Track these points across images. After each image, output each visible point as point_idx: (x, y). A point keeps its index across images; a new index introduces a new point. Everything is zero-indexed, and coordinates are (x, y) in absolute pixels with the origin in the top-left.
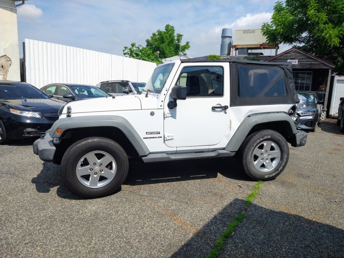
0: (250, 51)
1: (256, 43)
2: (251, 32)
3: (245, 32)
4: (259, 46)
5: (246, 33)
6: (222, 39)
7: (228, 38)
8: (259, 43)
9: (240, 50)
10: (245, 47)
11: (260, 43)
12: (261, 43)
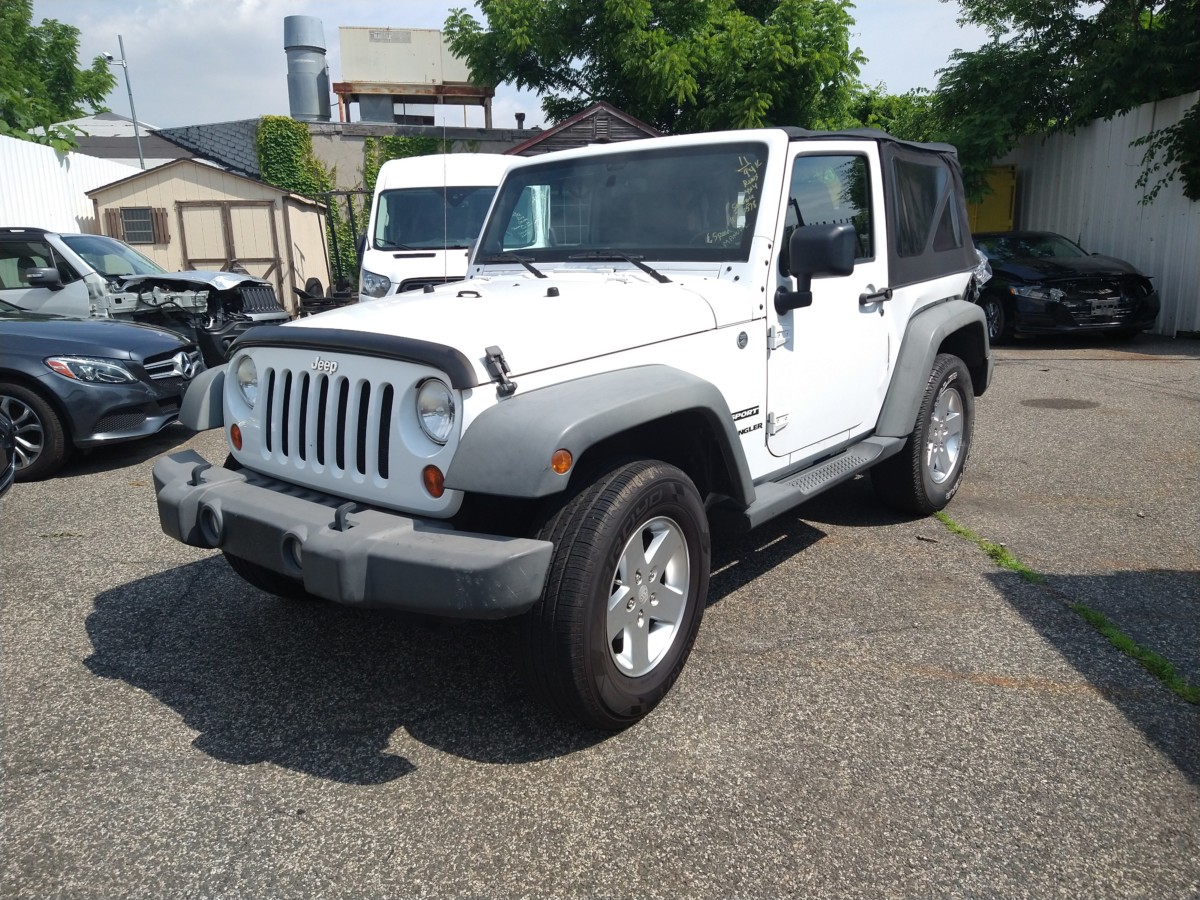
0: (399, 109)
1: (420, 81)
2: (396, 40)
3: (375, 36)
4: (432, 92)
5: (378, 40)
6: (289, 59)
7: (312, 55)
8: (429, 82)
9: (367, 102)
10: (386, 92)
11: (433, 81)
12: (439, 82)
